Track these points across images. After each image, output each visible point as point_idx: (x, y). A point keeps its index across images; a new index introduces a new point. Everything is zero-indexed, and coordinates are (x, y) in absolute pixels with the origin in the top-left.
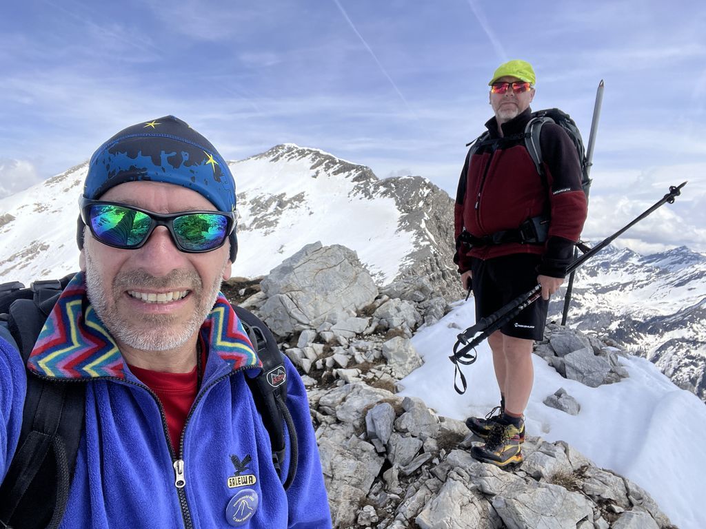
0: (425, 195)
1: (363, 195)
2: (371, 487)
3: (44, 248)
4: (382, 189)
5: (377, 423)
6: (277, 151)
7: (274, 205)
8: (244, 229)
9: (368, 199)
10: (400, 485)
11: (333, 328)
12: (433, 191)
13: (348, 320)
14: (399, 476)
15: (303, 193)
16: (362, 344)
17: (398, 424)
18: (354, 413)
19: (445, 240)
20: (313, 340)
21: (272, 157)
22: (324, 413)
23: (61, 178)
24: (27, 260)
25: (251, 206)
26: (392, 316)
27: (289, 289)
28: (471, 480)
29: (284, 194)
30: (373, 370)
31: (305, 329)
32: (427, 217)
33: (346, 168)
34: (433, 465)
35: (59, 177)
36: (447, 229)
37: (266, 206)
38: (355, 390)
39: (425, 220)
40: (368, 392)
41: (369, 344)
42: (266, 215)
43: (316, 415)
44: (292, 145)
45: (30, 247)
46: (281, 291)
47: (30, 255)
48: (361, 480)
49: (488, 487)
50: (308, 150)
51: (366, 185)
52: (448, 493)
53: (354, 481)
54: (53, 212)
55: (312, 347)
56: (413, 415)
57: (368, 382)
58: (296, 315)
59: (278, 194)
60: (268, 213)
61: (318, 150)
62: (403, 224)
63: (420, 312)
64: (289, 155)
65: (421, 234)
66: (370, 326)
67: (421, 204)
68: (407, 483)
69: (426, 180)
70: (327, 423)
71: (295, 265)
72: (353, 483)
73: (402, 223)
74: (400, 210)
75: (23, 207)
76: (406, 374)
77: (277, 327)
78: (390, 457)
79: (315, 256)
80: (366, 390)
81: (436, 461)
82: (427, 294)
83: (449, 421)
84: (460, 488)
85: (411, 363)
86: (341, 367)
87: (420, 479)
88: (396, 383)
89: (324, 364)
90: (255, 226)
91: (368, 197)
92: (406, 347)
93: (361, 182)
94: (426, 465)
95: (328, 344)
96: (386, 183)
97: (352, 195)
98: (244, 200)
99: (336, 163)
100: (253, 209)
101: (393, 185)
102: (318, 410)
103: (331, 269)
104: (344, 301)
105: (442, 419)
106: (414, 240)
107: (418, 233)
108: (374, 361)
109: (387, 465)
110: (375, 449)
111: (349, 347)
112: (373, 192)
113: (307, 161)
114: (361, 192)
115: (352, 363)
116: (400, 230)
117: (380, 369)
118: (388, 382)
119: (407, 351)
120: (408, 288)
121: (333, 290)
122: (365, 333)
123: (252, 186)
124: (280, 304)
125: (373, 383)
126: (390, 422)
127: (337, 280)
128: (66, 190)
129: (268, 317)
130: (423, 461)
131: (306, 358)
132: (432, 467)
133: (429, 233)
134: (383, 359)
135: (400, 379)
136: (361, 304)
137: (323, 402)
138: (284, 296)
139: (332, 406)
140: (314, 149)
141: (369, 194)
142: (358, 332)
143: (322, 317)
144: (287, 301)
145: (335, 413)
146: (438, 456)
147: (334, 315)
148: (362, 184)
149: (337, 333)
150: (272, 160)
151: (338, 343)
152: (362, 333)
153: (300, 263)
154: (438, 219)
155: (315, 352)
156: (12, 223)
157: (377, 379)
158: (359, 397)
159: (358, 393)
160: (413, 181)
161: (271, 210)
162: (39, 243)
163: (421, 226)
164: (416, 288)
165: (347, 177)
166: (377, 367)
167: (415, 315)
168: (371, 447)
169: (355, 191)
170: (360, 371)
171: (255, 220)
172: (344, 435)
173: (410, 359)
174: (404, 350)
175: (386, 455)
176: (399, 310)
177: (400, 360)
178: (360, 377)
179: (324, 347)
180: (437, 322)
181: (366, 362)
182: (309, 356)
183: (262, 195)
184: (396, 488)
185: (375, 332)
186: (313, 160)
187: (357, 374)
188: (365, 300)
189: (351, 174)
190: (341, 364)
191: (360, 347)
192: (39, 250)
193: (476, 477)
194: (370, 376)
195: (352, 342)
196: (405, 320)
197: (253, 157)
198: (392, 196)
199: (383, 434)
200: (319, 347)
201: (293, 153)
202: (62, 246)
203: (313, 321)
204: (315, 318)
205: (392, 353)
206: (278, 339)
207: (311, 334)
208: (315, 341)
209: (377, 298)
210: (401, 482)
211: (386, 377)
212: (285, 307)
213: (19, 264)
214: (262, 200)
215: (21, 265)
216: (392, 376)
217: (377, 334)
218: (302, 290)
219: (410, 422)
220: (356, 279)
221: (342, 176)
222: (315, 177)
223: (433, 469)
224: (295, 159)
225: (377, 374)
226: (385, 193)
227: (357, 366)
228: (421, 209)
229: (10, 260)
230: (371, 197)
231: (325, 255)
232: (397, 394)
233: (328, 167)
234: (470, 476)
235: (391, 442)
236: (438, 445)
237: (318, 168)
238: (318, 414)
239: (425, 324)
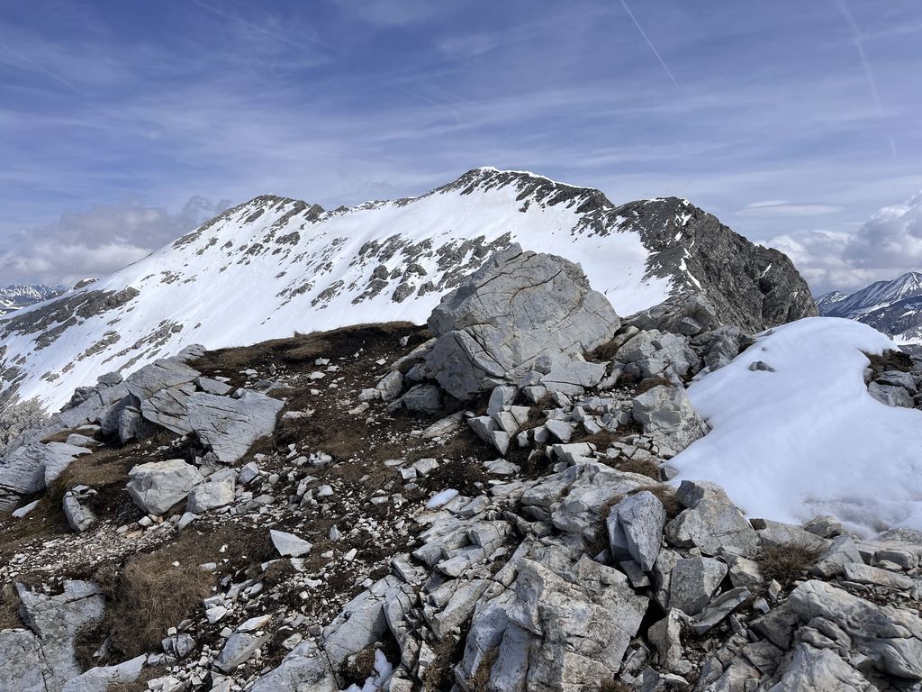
0: (684, 224)
1: (593, 231)
2: (625, 658)
3: (177, 329)
4: (620, 220)
5: (632, 530)
6: (470, 179)
7: (470, 254)
8: (431, 290)
9: (601, 235)
10: (686, 655)
11: (544, 379)
12: (695, 217)
13: (569, 366)
14: (682, 636)
15: (508, 234)
16: (595, 402)
17: (673, 531)
18: (585, 515)
19: (717, 285)
20: (511, 402)
21: (463, 188)
22: (531, 518)
23: (193, 238)
24: (156, 346)
25: (438, 257)
26: (647, 358)
27: (469, 321)
28: (854, 645)
29: (483, 237)
30: (617, 444)
31: (498, 385)
32: (687, 254)
33: (566, 194)
34: (755, 613)
35: (190, 235)
36: (720, 270)
37: (459, 255)
38: (586, 474)
39: (686, 259)
40: (610, 477)
41: (609, 402)
42: (460, 268)
43: (516, 521)
44: (490, 168)
45: (159, 329)
46: (457, 325)
47: (160, 340)
48: (602, 643)
49: (902, 661)
50: (512, 174)
51: (597, 215)
52: (804, 677)
53: (587, 645)
54: (185, 282)
55: (510, 411)
56: (701, 514)
57: (610, 463)
58: (482, 363)
59: (473, 237)
60: (461, 265)
61: (526, 172)
62: (653, 268)
63: (695, 349)
64: (486, 184)
65: (680, 279)
66: (609, 375)
67: (678, 236)
68: (701, 650)
69: (684, 202)
70: (535, 534)
71: (478, 283)
72: (585, 649)
73: (651, 266)
74: (648, 248)
75: (148, 277)
76: (679, 448)
77: (454, 385)
78: (661, 597)
79: (511, 267)
80: (606, 473)
81: (761, 603)
82: (705, 321)
83: (776, 526)
84: (834, 667)
85: (686, 429)
86: (560, 442)
87: (730, 644)
88: (660, 464)
89: (531, 437)
90: (445, 284)
91: (600, 233)
92: (675, 402)
93: (589, 213)
94: (740, 612)
95: (537, 405)
96: (625, 211)
97: (576, 232)
98: (429, 250)
99: (553, 189)
100: (440, 262)
101: (636, 213)
102: (520, 513)
103: (538, 288)
104: (561, 339)
105: (758, 525)
106: (670, 288)
107: (675, 279)
108: (617, 429)
109: (655, 614)
110: (629, 581)
111: (572, 408)
112: (608, 225)
113: (511, 190)
114: (589, 226)
115: (580, 433)
116: (649, 276)
117: (630, 442)
118: (647, 463)
119: (678, 408)
120: (672, 313)
121: (544, 321)
122: (600, 387)
123: (439, 230)
124: (456, 346)
125: (618, 465)
126: (656, 527)
127: (550, 305)
128: (200, 252)
129: (439, 370)
130: (733, 604)
131: (501, 429)
132: (752, 617)
133: (693, 278)
134: (634, 424)
135: (667, 458)
136: (591, 343)
137: (528, 499)
138: (462, 332)
139: (544, 504)
140: (521, 172)
141: (602, 228)
142: (588, 385)
143: (527, 364)
144: (468, 340)
145: (550, 517)
146: (767, 596)
147: (546, 359)
148: (590, 215)
149: (552, 387)
150: (464, 193)
151: (553, 403)
152: (595, 387)
153: (485, 280)
154: (704, 256)
155: (515, 420)
156: (135, 299)
157: (624, 458)
158: (593, 486)
159: (591, 480)
160: (666, 205)
161: (465, 261)
162: (170, 323)
163: (680, 267)
164: (686, 313)
165: (568, 207)
166: (624, 439)
167: (686, 355)
168: (619, 577)
169: (581, 226)
170: (593, 446)
171: (445, 277)
172: (566, 555)
173: (684, 423)
174: (672, 407)
175: (650, 593)
176: (658, 347)
177: (665, 424)
178: (595, 457)
179: (530, 411)
180: (728, 363)
181: (604, 430)
182: (505, 427)
183: (452, 242)
184: (678, 660)
185: (619, 385)
186: (520, 187)
187: (588, 450)
188: (599, 335)
189: (574, 202)
190: (561, 437)
191: (593, 408)
192: (170, 332)
193: (867, 640)
194: (612, 453)
195: (578, 401)
196: (669, 363)
197: (438, 190)
198: (635, 229)
199: (644, 551)
200: (522, 412)
201: (492, 180)
202: (199, 325)
203: (512, 371)
204: (514, 366)
205: (650, 414)
206: (457, 404)
207: (508, 392)
208: (516, 403)
209: (617, 333)
210: (688, 649)
211: (642, 455)
212: (465, 350)
213: (147, 351)
214: (453, 249)
215: (148, 354)
216: (653, 453)
217: (621, 388)
218: (492, 321)
219: (697, 529)
220: (580, 302)
221: (561, 205)
222: (523, 210)
223: (756, 621)
224: (495, 188)
225: (625, 451)
226: (624, 226)
227: (588, 438)
228: (678, 243)
229: (135, 347)
230: (604, 233)
231: (527, 264)
232: (666, 483)
233: (540, 196)
234: (852, 636)
235: (660, 566)
236: (762, 571)
237: (527, 198)
238: (520, 520)
239: (707, 369)
